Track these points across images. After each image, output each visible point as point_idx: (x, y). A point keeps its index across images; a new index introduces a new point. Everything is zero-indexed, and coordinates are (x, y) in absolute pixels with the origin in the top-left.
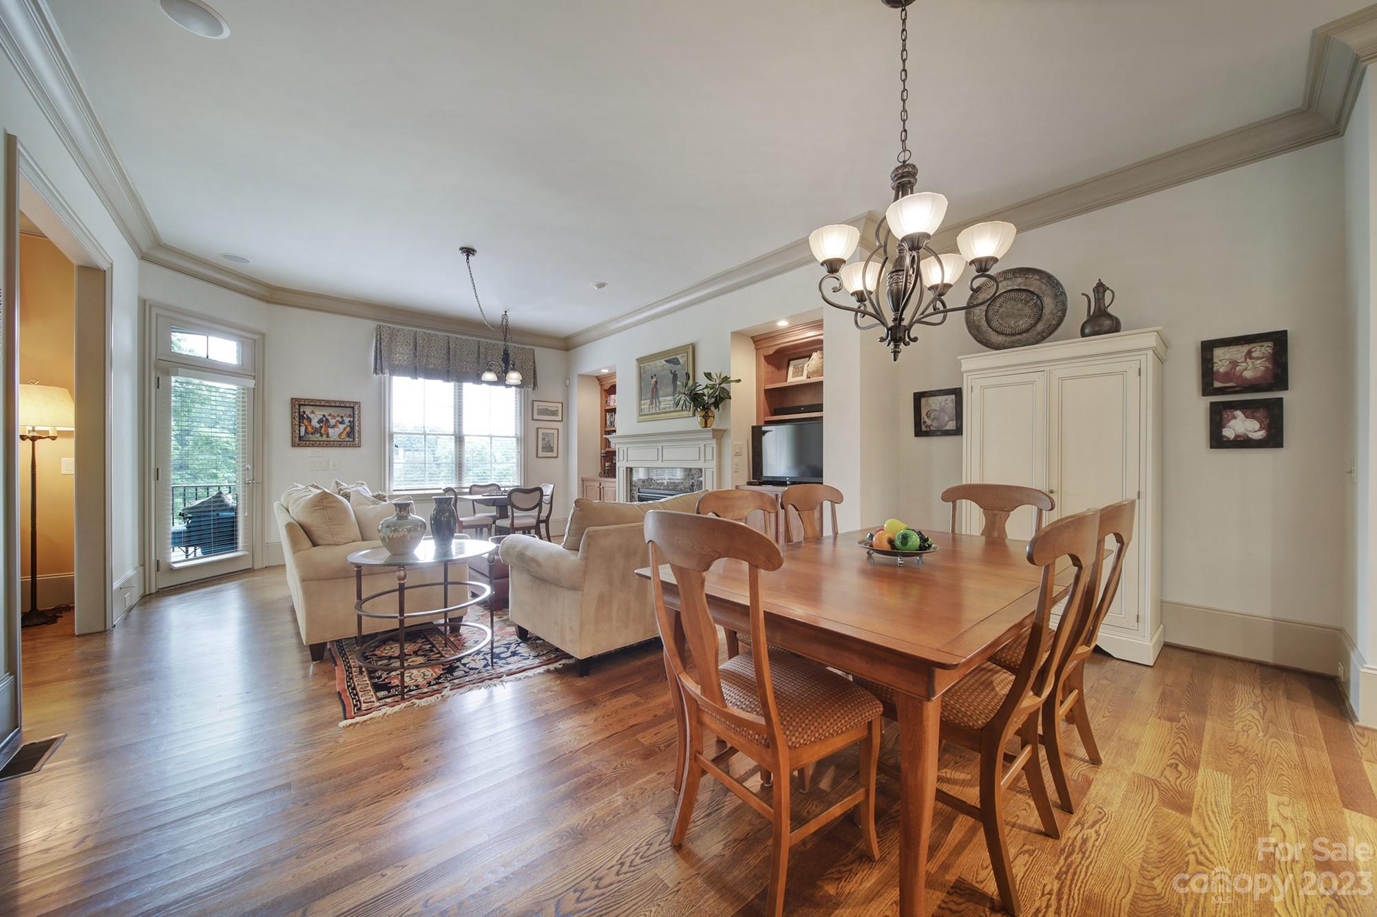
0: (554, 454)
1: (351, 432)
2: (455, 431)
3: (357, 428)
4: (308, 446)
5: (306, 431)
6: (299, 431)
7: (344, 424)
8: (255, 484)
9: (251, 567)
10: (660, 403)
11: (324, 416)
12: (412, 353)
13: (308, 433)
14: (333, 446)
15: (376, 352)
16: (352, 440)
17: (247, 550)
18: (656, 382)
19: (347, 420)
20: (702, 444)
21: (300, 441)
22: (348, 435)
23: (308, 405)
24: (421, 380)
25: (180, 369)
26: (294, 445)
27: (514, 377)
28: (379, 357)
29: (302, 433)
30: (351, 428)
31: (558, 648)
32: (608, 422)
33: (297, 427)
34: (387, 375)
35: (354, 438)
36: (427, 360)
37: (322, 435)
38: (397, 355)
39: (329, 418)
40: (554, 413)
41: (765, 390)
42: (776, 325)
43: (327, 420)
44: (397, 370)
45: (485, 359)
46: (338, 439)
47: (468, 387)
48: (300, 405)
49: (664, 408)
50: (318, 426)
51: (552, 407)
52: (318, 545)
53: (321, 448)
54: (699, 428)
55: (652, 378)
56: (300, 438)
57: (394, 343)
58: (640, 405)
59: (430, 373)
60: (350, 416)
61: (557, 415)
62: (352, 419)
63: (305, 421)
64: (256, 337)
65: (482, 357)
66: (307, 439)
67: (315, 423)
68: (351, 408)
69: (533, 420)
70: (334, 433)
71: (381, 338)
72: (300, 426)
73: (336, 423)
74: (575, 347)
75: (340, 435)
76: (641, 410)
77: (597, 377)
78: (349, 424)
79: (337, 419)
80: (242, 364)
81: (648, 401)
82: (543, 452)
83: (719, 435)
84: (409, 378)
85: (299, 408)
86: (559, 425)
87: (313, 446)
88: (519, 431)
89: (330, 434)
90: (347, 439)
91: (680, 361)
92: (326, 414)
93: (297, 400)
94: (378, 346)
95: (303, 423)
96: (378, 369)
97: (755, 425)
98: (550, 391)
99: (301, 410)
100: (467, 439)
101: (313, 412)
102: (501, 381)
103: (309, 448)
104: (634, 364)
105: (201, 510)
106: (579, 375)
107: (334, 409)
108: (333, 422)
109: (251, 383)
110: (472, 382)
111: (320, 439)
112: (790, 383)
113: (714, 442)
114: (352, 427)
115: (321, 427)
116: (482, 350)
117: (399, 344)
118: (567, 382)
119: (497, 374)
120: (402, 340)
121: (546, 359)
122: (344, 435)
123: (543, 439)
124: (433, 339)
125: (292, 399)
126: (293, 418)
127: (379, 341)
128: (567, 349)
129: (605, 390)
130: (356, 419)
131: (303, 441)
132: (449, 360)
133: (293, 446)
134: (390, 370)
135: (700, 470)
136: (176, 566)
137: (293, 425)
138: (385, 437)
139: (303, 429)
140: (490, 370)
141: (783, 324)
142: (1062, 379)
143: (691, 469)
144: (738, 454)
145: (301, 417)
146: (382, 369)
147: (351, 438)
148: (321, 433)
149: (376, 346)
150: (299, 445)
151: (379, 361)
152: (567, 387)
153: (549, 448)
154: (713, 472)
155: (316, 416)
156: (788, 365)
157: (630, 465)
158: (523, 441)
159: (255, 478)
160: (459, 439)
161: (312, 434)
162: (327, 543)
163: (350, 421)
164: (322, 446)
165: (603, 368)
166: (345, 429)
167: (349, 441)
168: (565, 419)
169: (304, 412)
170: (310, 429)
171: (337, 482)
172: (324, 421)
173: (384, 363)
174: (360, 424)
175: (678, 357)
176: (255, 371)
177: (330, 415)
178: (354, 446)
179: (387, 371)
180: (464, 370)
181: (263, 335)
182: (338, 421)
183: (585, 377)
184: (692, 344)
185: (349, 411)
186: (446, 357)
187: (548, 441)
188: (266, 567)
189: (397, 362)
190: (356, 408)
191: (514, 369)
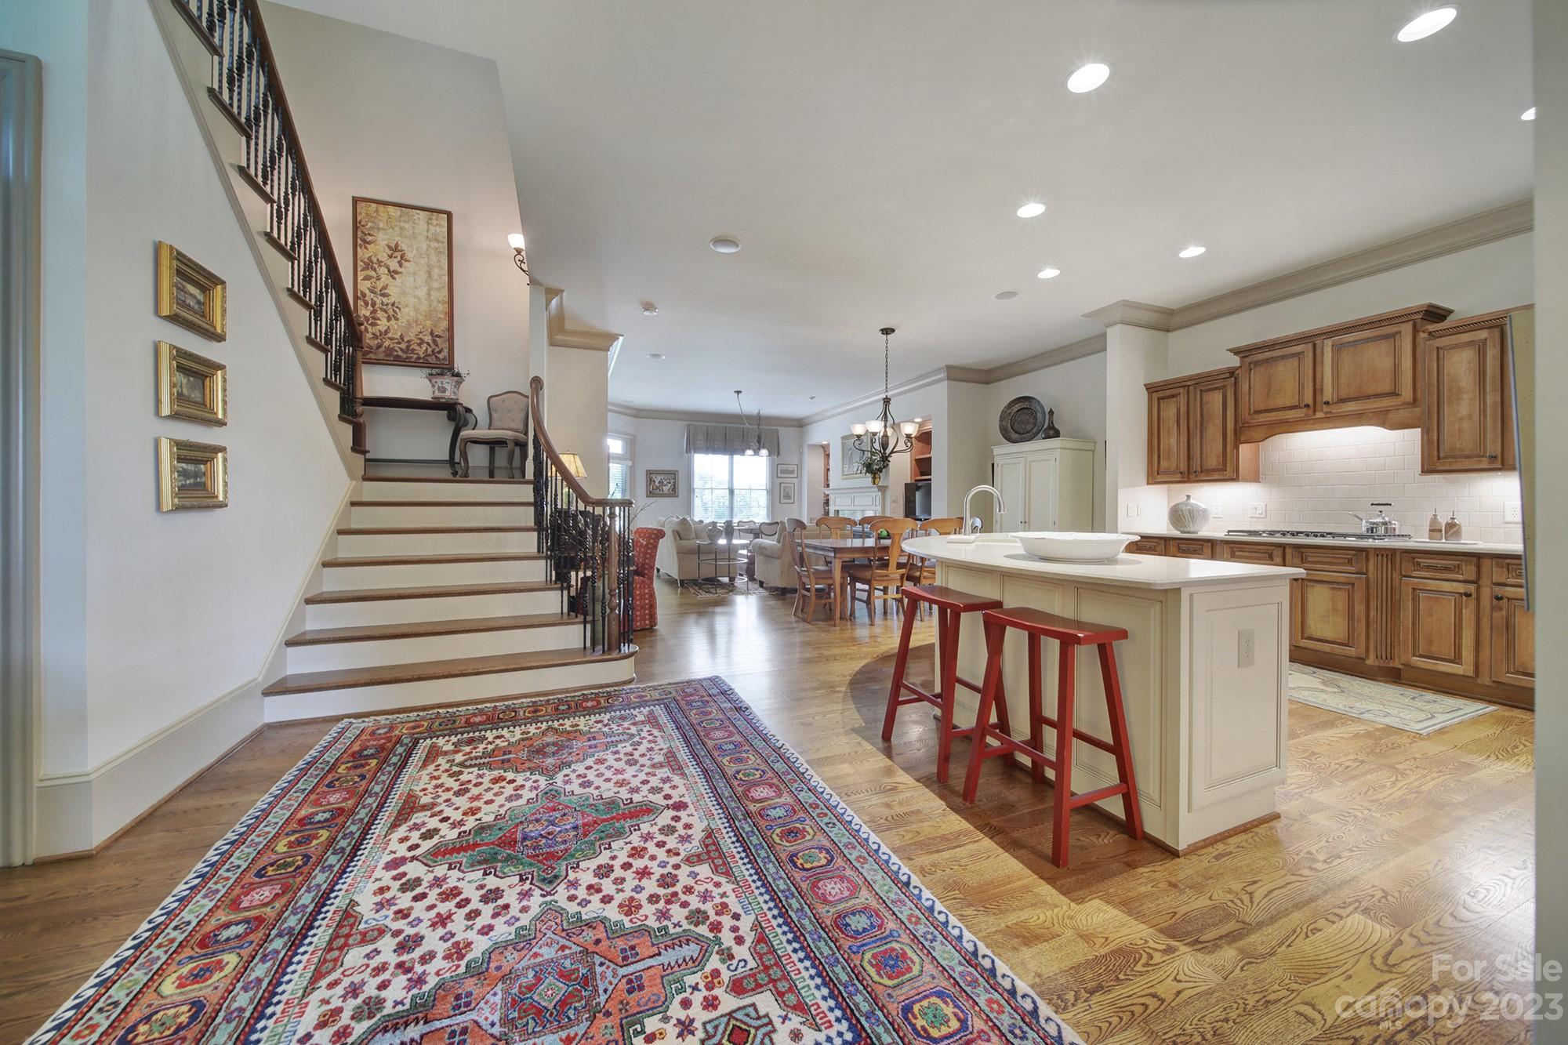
0: (791, 500)
1: (674, 488)
2: (729, 486)
3: (677, 486)
4: (653, 496)
5: (653, 488)
7: (670, 484)
10: (852, 468)
12: (705, 439)
13: (654, 490)
14: (666, 497)
15: (687, 439)
19: (672, 481)
20: (874, 494)
21: (650, 494)
22: (673, 490)
23: (654, 474)
26: (647, 496)
27: (764, 452)
28: (689, 443)
29: (651, 490)
30: (674, 486)
31: (785, 588)
34: (692, 453)
36: (714, 443)
37: (660, 491)
38: (698, 441)
40: (792, 472)
41: (916, 459)
43: (663, 481)
44: (698, 450)
45: (747, 439)
46: (668, 493)
47: (737, 458)
48: (650, 474)
49: (854, 471)
51: (790, 468)
52: (683, 539)
53: (660, 498)
54: (871, 485)
55: (849, 450)
56: (650, 492)
57: (697, 433)
58: (842, 467)
59: (716, 451)
60: (673, 479)
61: (794, 473)
62: (674, 481)
63: (652, 482)
64: (631, 438)
65: (745, 438)
66: (653, 493)
67: (657, 484)
68: (673, 474)
69: (778, 477)
70: (666, 489)
71: (689, 431)
72: (650, 485)
74: (806, 425)
76: (843, 471)
77: (821, 446)
78: (673, 484)
79: (667, 480)
80: (625, 453)
81: (847, 465)
82: (783, 499)
83: (883, 489)
84: (704, 454)
86: (795, 480)
87: (656, 497)
88: (769, 484)
89: (664, 490)
90: (672, 493)
91: (865, 441)
92: (662, 478)
93: (649, 471)
96: (688, 451)
97: (909, 482)
98: (789, 458)
99: (651, 476)
100: (736, 492)
101: (656, 477)
102: (756, 453)
103: (654, 498)
104: (840, 440)
106: (808, 445)
107: (666, 475)
108: (665, 482)
109: (630, 463)
110: (739, 455)
111: (659, 493)
113: (880, 493)
115: (660, 486)
116: (745, 434)
117: (699, 434)
118: (801, 450)
119: (754, 450)
120: (700, 432)
121: (786, 435)
122: (670, 491)
123: (784, 490)
124: (717, 428)
125: (647, 470)
126: (647, 481)
127: (688, 434)
128: (801, 426)
129: (827, 455)
130: (676, 481)
132: (726, 441)
134: (694, 450)
137: (647, 485)
138: (690, 492)
139: (651, 487)
140: (749, 449)
142: (1031, 462)
144: (894, 502)
146: (690, 450)
147: (674, 492)
148: (660, 489)
149: (687, 436)
150: (650, 496)
151: (689, 445)
152: (801, 453)
153: (788, 497)
155: (657, 479)
157: (837, 508)
158: (771, 492)
160: (732, 492)
161: (656, 490)
165: (823, 440)
166: (671, 487)
168: (799, 476)
170: (655, 487)
172: (661, 482)
173: (693, 446)
174: (678, 483)
177: (664, 478)
178: (676, 496)
179: (692, 451)
180: (734, 446)
182: (668, 482)
185: (673, 476)
186: (724, 440)
187: (788, 492)
189: (698, 446)
190: (676, 474)
191: (764, 448)
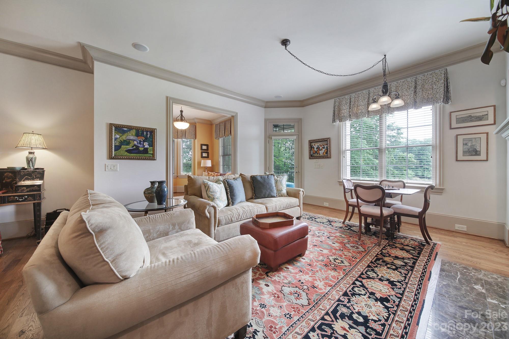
1: (327, 152)
11: (318, 146)
12: (348, 107)
19: (325, 146)
23: (313, 142)
29: (312, 154)
30: (327, 150)
33: (310, 151)
36: (357, 108)
37: (317, 154)
38: (343, 111)
39: (320, 146)
46: (323, 155)
53: (317, 159)
56: (311, 155)
59: (359, 116)
62: (327, 146)
68: (326, 141)
69: (451, 129)
70: (321, 152)
75: (323, 153)
78: (326, 148)
88: (434, 140)
90: (326, 155)
94: (334, 110)
95: (312, 150)
101: (315, 145)
103: (314, 159)
107: (321, 142)
111: (317, 155)
115: (317, 150)
122: (325, 153)
123: (465, 144)
124: (360, 95)
125: (309, 141)
138: (340, 153)
139: (312, 152)
147: (327, 155)
153: (473, 152)
155: (315, 146)
159: (299, 171)
160: (382, 151)
161: (315, 154)
166: (325, 150)
168: (500, 121)
169: (312, 145)
170: (314, 152)
172: (318, 148)
176: (298, 133)
177: (320, 145)
178: (328, 158)
181: (301, 120)
182: (323, 147)
186: (367, 103)
187: (472, 145)
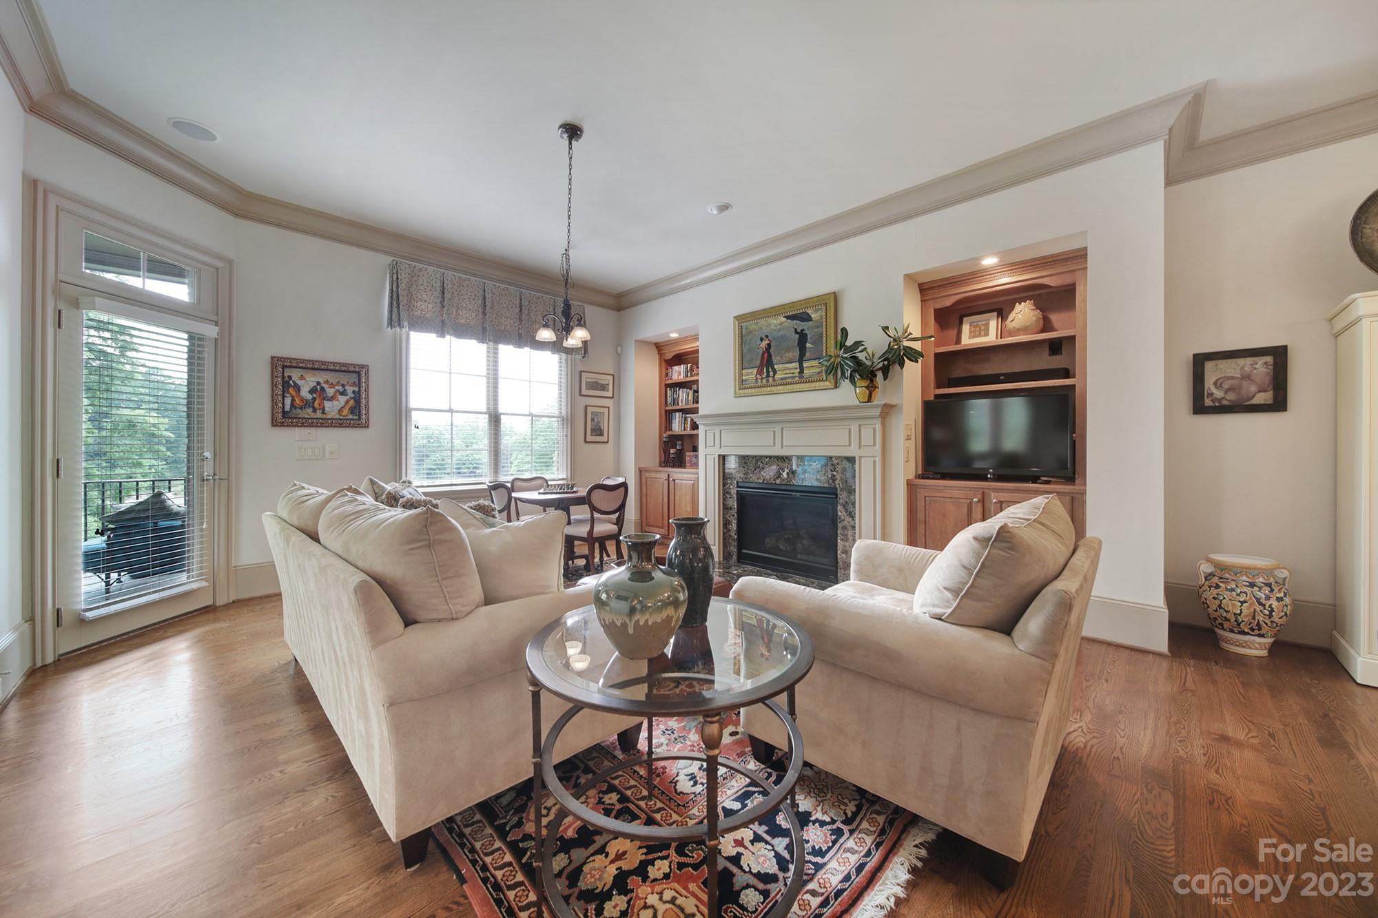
0: (604, 438)
1: (355, 406)
2: (488, 408)
3: (364, 401)
4: (295, 426)
5: (292, 405)
6: (283, 404)
7: (346, 395)
8: (217, 481)
9: (211, 603)
10: (775, 372)
11: (318, 383)
12: (438, 301)
13: (295, 408)
14: (331, 426)
15: (392, 297)
16: (357, 417)
17: (205, 580)
18: (769, 345)
19: (350, 389)
20: (854, 426)
21: (283, 418)
22: (352, 411)
23: (296, 367)
24: (449, 339)
25: (97, 299)
26: (275, 423)
27: (579, 336)
28: (395, 305)
29: (287, 408)
30: (355, 401)
32: (669, 400)
33: (280, 398)
34: (405, 330)
35: (360, 416)
36: (457, 311)
38: (419, 303)
39: (326, 386)
40: (603, 387)
41: (936, 355)
42: (979, 264)
43: (323, 389)
44: (420, 324)
45: (529, 314)
46: (338, 417)
48: (284, 367)
49: (782, 379)
50: (309, 397)
51: (603, 380)
52: (416, 622)
53: (313, 429)
54: (854, 403)
55: (762, 339)
56: (284, 413)
57: (414, 286)
58: (741, 375)
59: (461, 331)
60: (354, 384)
61: (608, 391)
63: (291, 390)
64: (220, 264)
65: (525, 312)
66: (293, 416)
67: (305, 393)
68: (357, 372)
69: (581, 395)
70: (332, 408)
71: (397, 278)
72: (284, 397)
73: (335, 393)
74: (632, 306)
75: (341, 410)
76: (742, 381)
77: (655, 344)
78: (353, 395)
79: (337, 387)
80: (199, 302)
81: (755, 371)
82: (592, 435)
83: (886, 412)
84: (434, 335)
85: (282, 369)
86: (609, 403)
87: (303, 425)
88: (564, 408)
89: (327, 409)
90: (351, 417)
91: (813, 316)
92: (321, 381)
93: (279, 359)
94: (394, 289)
95: (288, 392)
96: (395, 320)
97: (923, 399)
98: (601, 361)
99: (286, 374)
100: (503, 419)
101: (302, 378)
103: (297, 428)
104: (731, 323)
105: (132, 516)
106: (636, 340)
107: (333, 374)
108: (330, 392)
109: (212, 331)
110: (513, 345)
111: (313, 415)
112: (965, 345)
113: (878, 421)
114: (357, 398)
115: (314, 399)
116: (525, 303)
117: (422, 288)
118: (619, 349)
120: (425, 283)
122: (345, 412)
123: (593, 420)
124: (465, 284)
125: (273, 358)
126: (274, 385)
127: (395, 283)
128: (621, 308)
129: (666, 361)
130: (363, 389)
131: (289, 418)
132: (484, 314)
133: (273, 425)
134: (409, 323)
135: (851, 460)
136: (90, 615)
137: (273, 395)
138: (400, 414)
139: (288, 401)
140: (546, 326)
141: (990, 261)
143: (831, 458)
145: (286, 384)
146: (399, 321)
147: (356, 416)
148: (313, 407)
149: (392, 290)
150: (282, 425)
151: (395, 310)
152: (619, 357)
153: (598, 431)
154: (874, 462)
155: (307, 384)
156: (961, 323)
157: (724, 452)
158: (568, 421)
159: (218, 473)
160: (495, 419)
161: (301, 409)
162: (434, 616)
163: (354, 392)
164: (316, 426)
165: (672, 332)
166: (347, 402)
167: (352, 419)
168: (616, 396)
169: (290, 377)
170: (297, 401)
171: (371, 481)
172: (317, 390)
173: (402, 312)
174: (368, 396)
175: (809, 311)
176: (217, 315)
177: (327, 382)
178: (359, 426)
179: (406, 324)
180: (503, 327)
181: (230, 262)
182: (338, 391)
183: (642, 343)
184: (835, 293)
185: (354, 378)
186: (481, 310)
187: (598, 422)
188: (233, 602)
189: (419, 313)
190: (363, 373)
191: (580, 326)
